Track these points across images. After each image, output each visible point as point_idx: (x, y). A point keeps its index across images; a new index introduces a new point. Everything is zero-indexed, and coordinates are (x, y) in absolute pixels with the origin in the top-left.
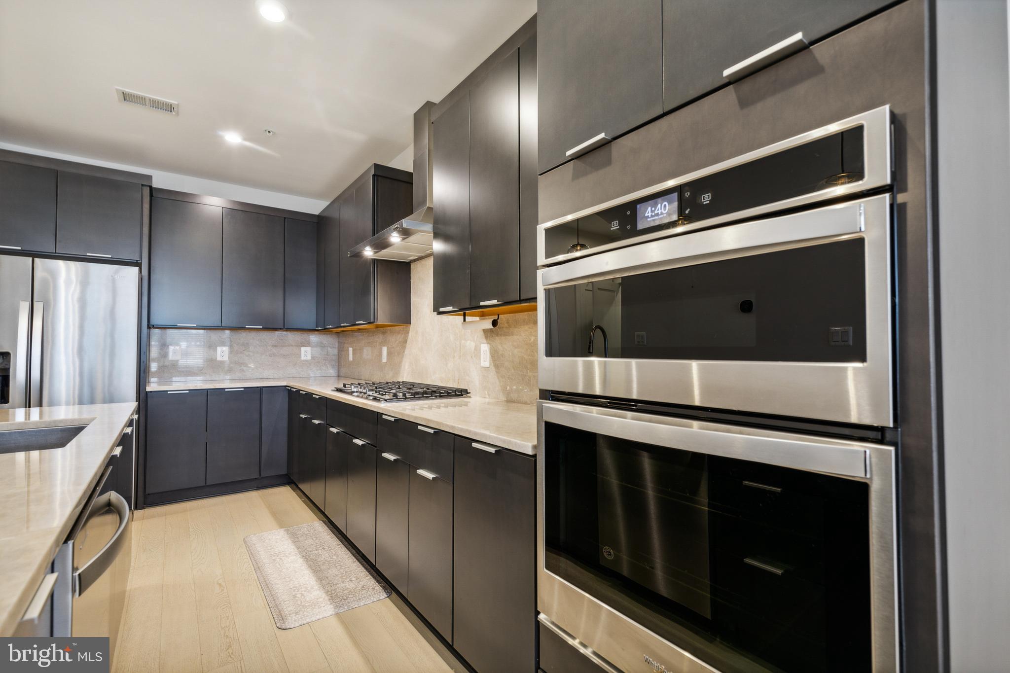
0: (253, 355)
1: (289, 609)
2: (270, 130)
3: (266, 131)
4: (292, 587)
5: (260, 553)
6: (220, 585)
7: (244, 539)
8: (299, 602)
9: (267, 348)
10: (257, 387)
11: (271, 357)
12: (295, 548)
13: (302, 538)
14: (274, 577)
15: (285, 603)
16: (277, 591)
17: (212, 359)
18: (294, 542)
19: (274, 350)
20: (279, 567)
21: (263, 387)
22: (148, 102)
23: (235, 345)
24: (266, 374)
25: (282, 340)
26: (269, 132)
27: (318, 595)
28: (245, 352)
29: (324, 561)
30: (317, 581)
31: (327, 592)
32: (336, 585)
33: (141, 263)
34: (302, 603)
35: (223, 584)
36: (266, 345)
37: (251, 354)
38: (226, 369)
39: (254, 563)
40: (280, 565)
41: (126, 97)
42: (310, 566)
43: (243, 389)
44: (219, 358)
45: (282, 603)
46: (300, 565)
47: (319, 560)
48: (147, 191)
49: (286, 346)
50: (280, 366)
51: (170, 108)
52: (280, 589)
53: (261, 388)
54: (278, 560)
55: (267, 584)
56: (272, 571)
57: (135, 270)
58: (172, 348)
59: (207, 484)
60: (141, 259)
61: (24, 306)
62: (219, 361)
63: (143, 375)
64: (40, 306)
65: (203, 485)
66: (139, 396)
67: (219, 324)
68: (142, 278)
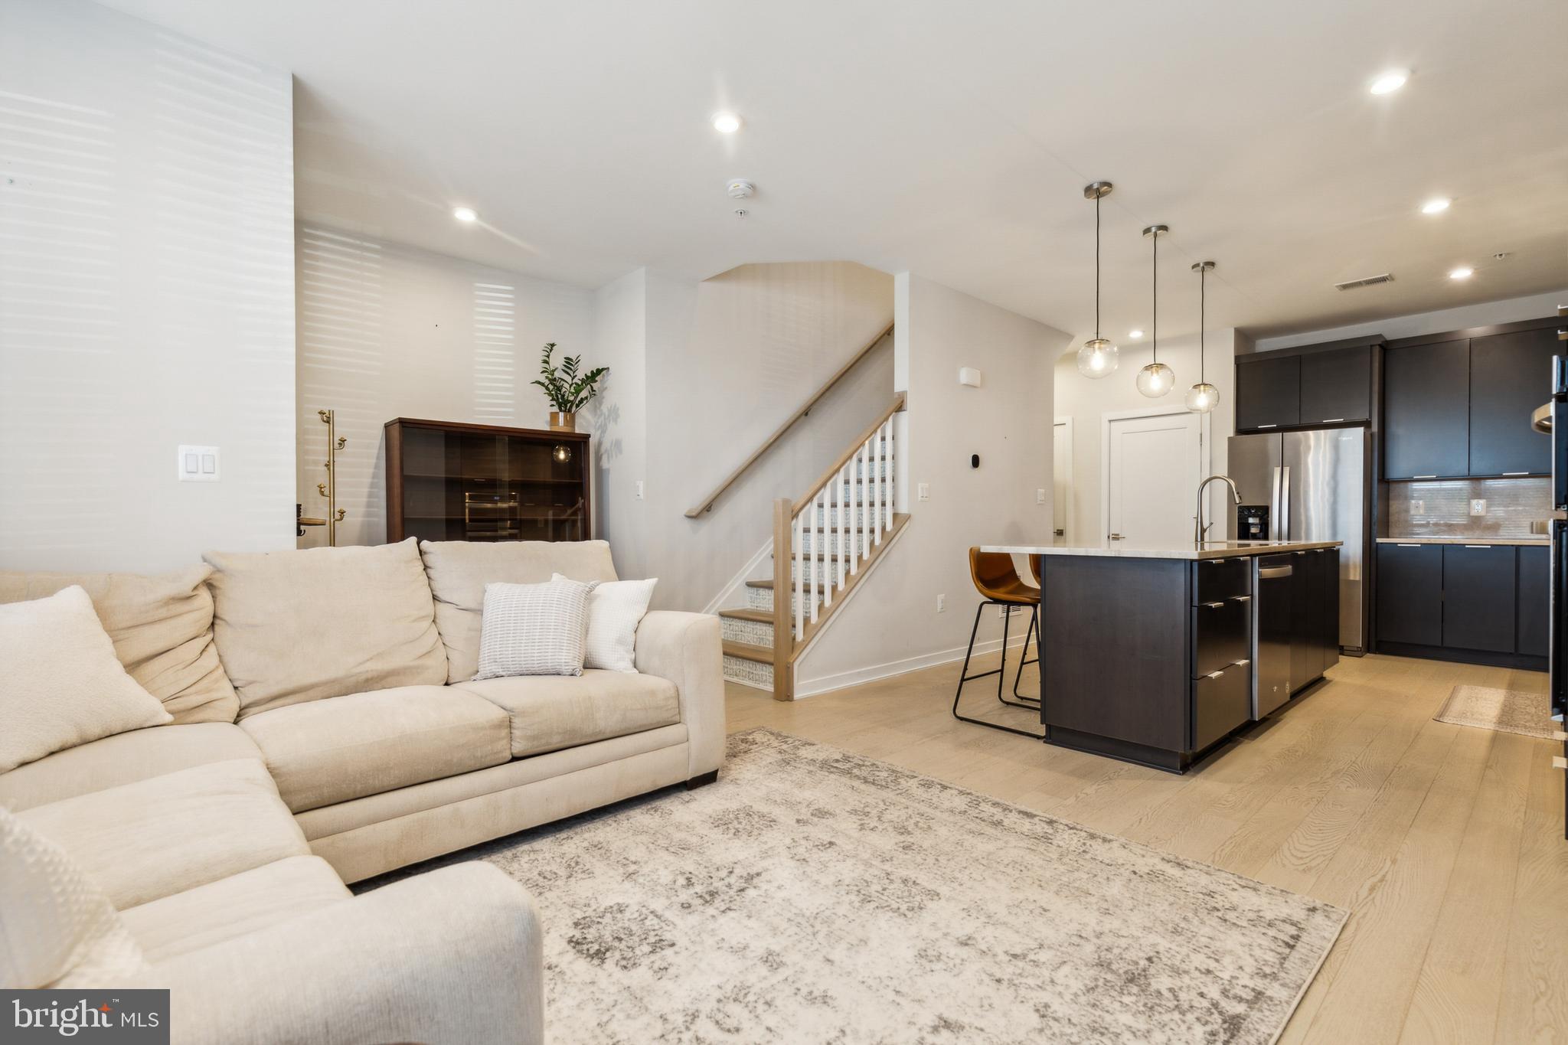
1: (1450, 715)
2: (1500, 253)
3: (1496, 256)
4: (1467, 710)
5: (1460, 693)
6: (1407, 697)
7: (1455, 686)
8: (1464, 715)
9: (1547, 499)
10: (1513, 545)
12: (1501, 700)
13: (1519, 698)
14: (1457, 704)
16: (1450, 708)
18: (1507, 698)
20: (1469, 702)
21: (1522, 546)
22: (1363, 283)
23: (1496, 497)
26: (1501, 255)
27: (1487, 718)
30: (1497, 715)
33: (1371, 419)
35: (1410, 697)
38: (1483, 525)
39: (1449, 696)
40: (1472, 701)
41: (1345, 287)
42: (1503, 709)
43: (1490, 546)
44: (1473, 513)
45: (1449, 712)
47: (1519, 710)
48: (1377, 351)
51: (1384, 279)
53: (1518, 547)
54: (1474, 699)
55: (1447, 705)
56: (1459, 701)
57: (1361, 430)
58: (1413, 502)
59: (1444, 645)
60: (1370, 416)
61: (1277, 471)
62: (1473, 516)
63: (1375, 528)
64: (1287, 470)
65: (1440, 645)
66: (1370, 548)
67: (1466, 472)
68: (1372, 435)
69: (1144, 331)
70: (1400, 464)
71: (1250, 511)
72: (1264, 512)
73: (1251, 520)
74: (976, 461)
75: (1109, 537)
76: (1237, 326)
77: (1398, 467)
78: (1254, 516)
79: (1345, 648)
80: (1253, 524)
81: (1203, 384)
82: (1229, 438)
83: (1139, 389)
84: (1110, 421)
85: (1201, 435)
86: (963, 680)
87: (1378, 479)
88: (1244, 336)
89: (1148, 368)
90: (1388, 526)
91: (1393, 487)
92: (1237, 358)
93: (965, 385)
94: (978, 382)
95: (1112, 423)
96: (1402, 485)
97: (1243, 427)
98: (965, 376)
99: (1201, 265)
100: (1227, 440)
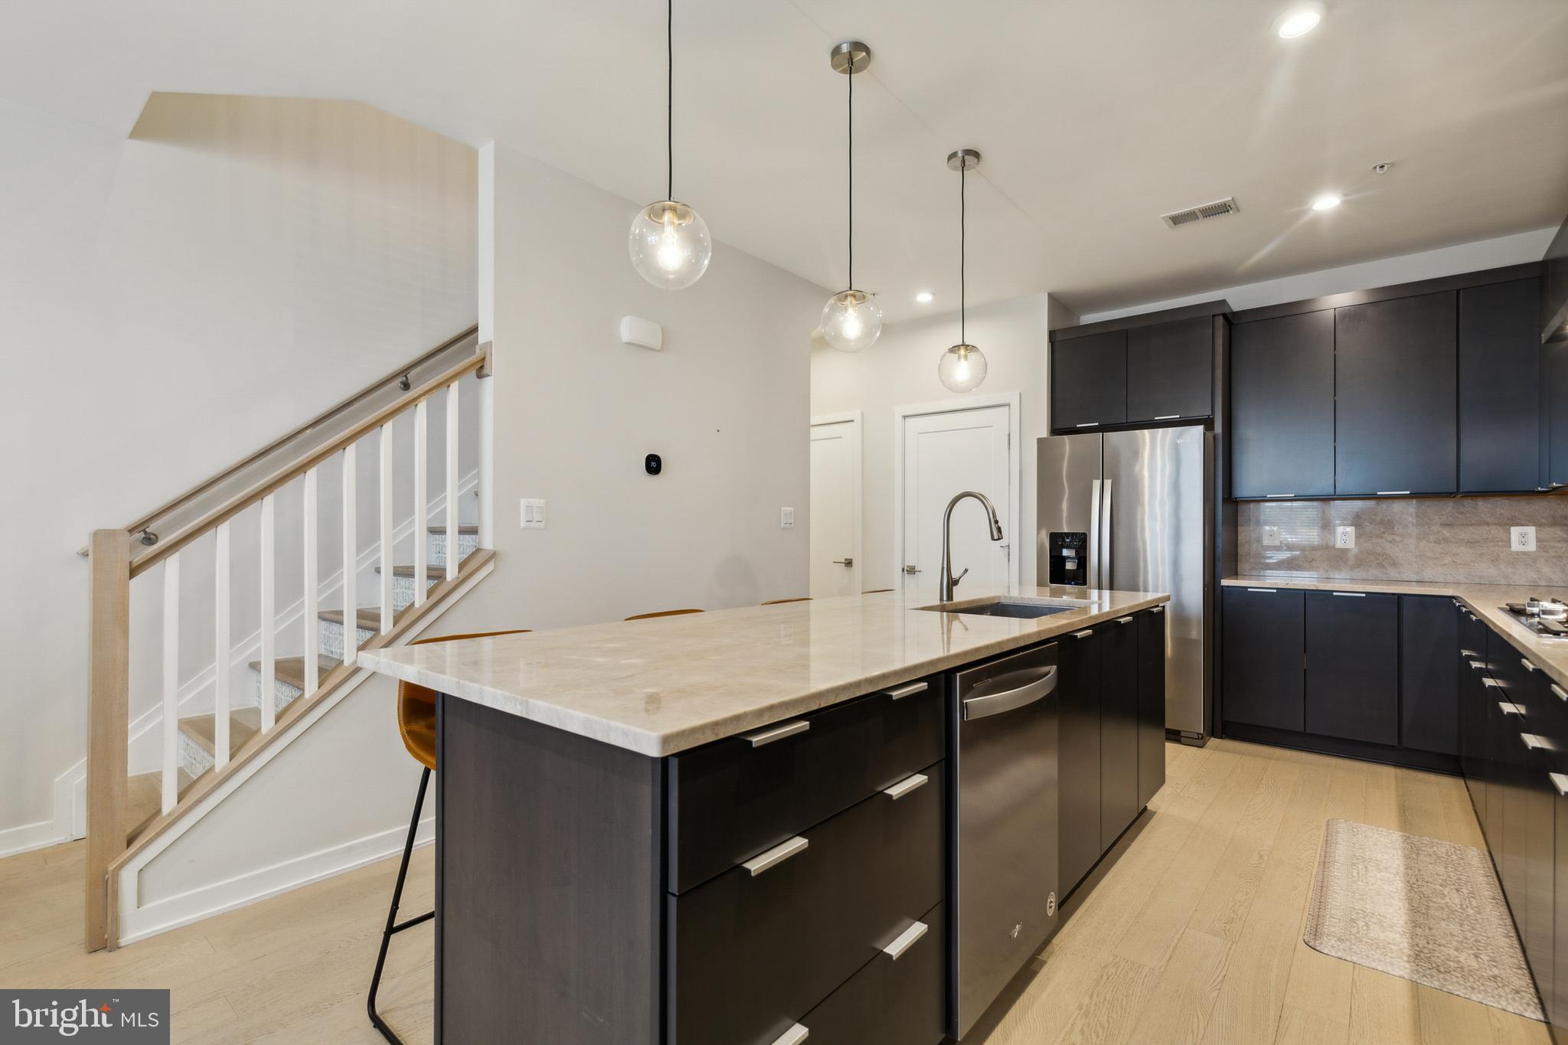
0: (1402, 541)
1: (1331, 928)
2: (1381, 163)
3: (1375, 168)
4: (1357, 908)
5: (1338, 846)
6: (1261, 857)
7: (1328, 822)
8: (1354, 931)
9: (1430, 527)
10: (1393, 594)
11: (1439, 543)
12: (1401, 865)
13: (1425, 859)
14: (1338, 883)
15: (1332, 919)
16: (1329, 900)
17: (1327, 545)
18: (1407, 857)
19: (1446, 532)
20: (1355, 875)
21: (1405, 595)
22: (1199, 215)
23: (1367, 524)
24: (1428, 574)
25: (1462, 513)
26: (1382, 167)
27: (1394, 939)
28: (1386, 535)
29: (1444, 906)
30: (1406, 923)
31: (1414, 945)
32: (1440, 945)
33: (1213, 418)
34: (1358, 933)
35: (1266, 858)
36: (1428, 524)
37: (1398, 539)
38: (1351, 563)
39: (1323, 853)
40: (1358, 873)
41: (1177, 220)
42: (1410, 900)
43: (1364, 595)
44: (1339, 544)
45: (1328, 916)
46: (1394, 890)
47: (1434, 900)
48: (1220, 321)
49: (1472, 525)
50: (1458, 561)
51: (1223, 209)
52: (1338, 901)
53: (1400, 596)
54: (1361, 866)
55: (1322, 886)
56: (1340, 875)
57: (1199, 429)
58: (1267, 528)
59: (1307, 731)
60: (1213, 412)
61: (1097, 484)
62: (1338, 549)
63: (1219, 564)
64: (1108, 483)
65: (1303, 731)
66: (1212, 590)
67: (1332, 491)
68: (1215, 438)
69: (934, 294)
70: (1251, 479)
71: (1064, 540)
72: (1081, 542)
73: (1065, 552)
74: (653, 465)
75: (903, 570)
76: (1050, 291)
77: (1248, 483)
78: (1068, 547)
79: (1182, 734)
80: (1068, 557)
81: (966, 346)
82: (1040, 441)
83: (940, 377)
84: (905, 417)
85: (1009, 435)
86: (391, 930)
87: (1224, 499)
88: (1061, 305)
89: (954, 349)
90: (1237, 561)
91: (1242, 508)
92: (1052, 334)
93: (629, 344)
94: (657, 343)
95: (907, 420)
96: (1252, 505)
97: (1058, 426)
98: (628, 329)
99: (960, 154)
100: (1036, 441)
